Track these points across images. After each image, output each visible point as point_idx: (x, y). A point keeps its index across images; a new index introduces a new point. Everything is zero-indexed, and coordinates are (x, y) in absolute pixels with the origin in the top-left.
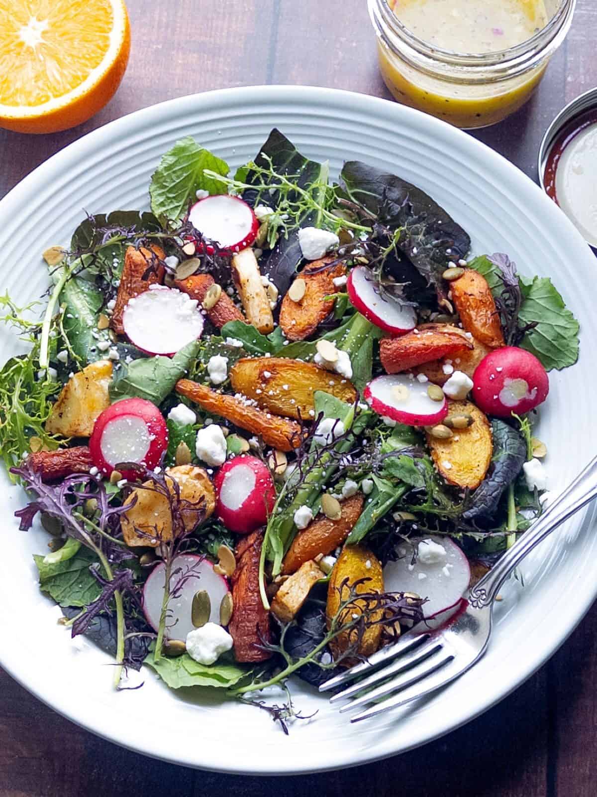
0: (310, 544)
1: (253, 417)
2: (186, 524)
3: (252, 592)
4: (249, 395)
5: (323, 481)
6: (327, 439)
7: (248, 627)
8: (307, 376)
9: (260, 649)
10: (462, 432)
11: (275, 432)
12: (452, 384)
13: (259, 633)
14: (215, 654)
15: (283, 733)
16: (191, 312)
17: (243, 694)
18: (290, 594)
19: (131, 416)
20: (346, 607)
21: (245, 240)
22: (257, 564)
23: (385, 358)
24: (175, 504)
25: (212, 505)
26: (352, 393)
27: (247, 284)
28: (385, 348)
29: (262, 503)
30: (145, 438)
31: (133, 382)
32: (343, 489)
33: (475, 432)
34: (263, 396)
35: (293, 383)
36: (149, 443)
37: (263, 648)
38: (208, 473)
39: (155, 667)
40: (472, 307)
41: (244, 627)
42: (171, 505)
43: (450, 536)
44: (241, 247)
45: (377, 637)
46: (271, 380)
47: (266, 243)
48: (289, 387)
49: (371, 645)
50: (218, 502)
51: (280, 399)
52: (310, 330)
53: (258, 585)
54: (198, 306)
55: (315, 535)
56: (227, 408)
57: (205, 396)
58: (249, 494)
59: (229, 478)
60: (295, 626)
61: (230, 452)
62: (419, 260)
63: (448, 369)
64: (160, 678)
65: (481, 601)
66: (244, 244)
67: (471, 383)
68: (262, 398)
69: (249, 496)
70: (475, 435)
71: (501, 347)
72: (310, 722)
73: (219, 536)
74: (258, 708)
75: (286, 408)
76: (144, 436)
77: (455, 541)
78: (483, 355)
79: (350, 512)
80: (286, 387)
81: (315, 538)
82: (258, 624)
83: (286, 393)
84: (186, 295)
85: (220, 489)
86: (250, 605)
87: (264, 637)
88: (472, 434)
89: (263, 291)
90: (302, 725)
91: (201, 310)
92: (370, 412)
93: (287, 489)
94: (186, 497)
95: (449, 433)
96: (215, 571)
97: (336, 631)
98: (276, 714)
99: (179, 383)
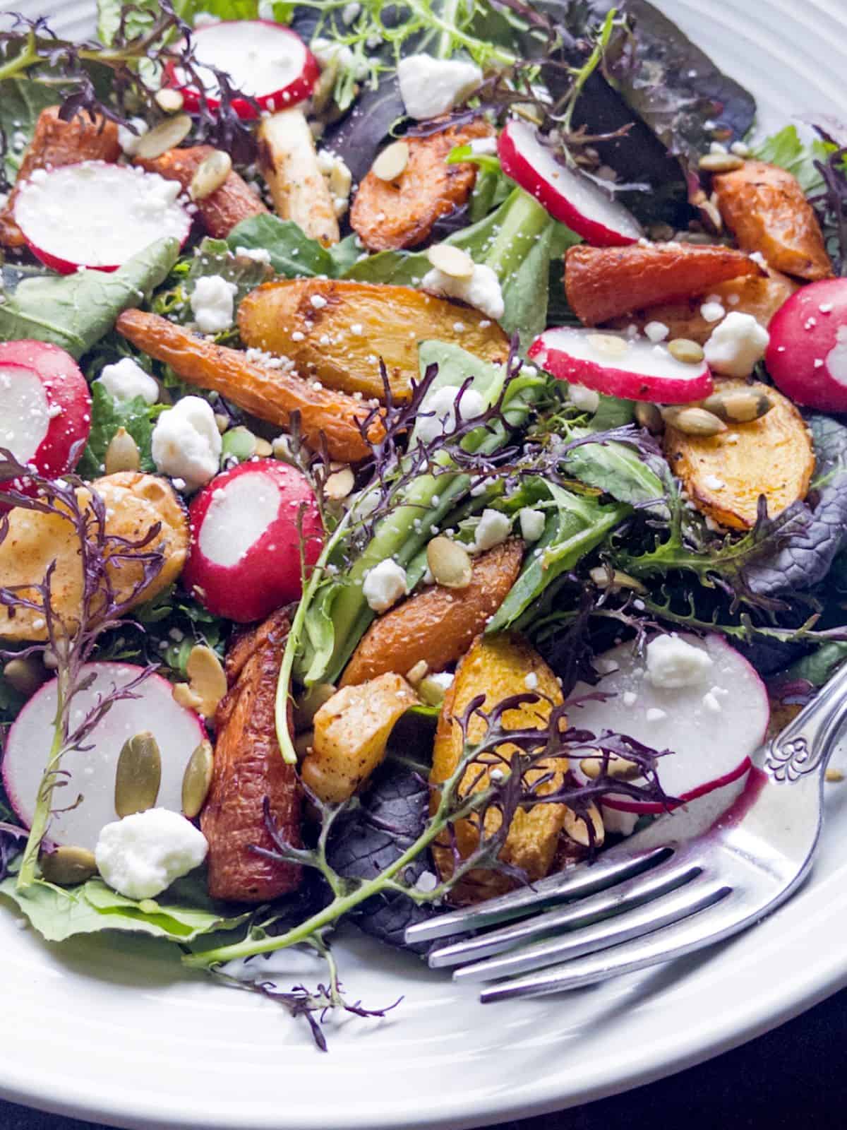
0: (397, 638)
1: (282, 387)
2: (115, 589)
3: (257, 731)
4: (277, 346)
5: (431, 516)
6: (444, 423)
7: (242, 808)
8: (405, 310)
9: (269, 861)
10: (747, 429)
11: (330, 417)
12: (722, 339)
13: (268, 823)
14: (162, 873)
15: (311, 1048)
16: (164, 202)
17: (223, 963)
18: (343, 719)
19: (12, 368)
20: (475, 760)
21: (290, 89)
22: (274, 676)
23: (575, 279)
24: (92, 542)
25: (176, 555)
26: (503, 350)
27: (286, 162)
28: (576, 259)
29: (293, 551)
30: (38, 412)
31: (23, 310)
32: (477, 530)
33: (774, 430)
34: (307, 346)
35: (373, 322)
36: (46, 423)
37: (278, 856)
38: (173, 487)
39: (20, 900)
40: (763, 206)
41: (233, 808)
42: (83, 543)
43: (722, 633)
44: (280, 103)
45: (549, 840)
46: (325, 314)
47: (331, 103)
48: (363, 330)
49: (535, 856)
50: (195, 550)
51: (345, 354)
52: (416, 231)
53: (272, 719)
54: (179, 196)
55: (412, 620)
56: (226, 368)
57: (179, 343)
58: (264, 529)
59: (222, 501)
60: (354, 811)
61: (227, 456)
62: (652, 95)
63: (711, 310)
64: (28, 927)
65: (796, 764)
66: (286, 96)
67: (763, 336)
68: (305, 351)
69: (264, 536)
70: (773, 435)
71: (826, 278)
72: (381, 1027)
73: (192, 631)
74: (258, 998)
75: (356, 374)
76: (36, 408)
77: (732, 642)
78: (788, 294)
79: (492, 575)
80: (357, 329)
81: (410, 625)
82: (266, 800)
83: (359, 342)
84: (156, 177)
85: (198, 527)
86: (252, 759)
87: (281, 832)
88: (768, 433)
89: (321, 182)
90: (364, 1032)
91: (186, 205)
92: (542, 381)
93: (350, 523)
94: (120, 532)
95: (717, 425)
96: (177, 700)
97: (451, 811)
98: (298, 1006)
99: (125, 314)
